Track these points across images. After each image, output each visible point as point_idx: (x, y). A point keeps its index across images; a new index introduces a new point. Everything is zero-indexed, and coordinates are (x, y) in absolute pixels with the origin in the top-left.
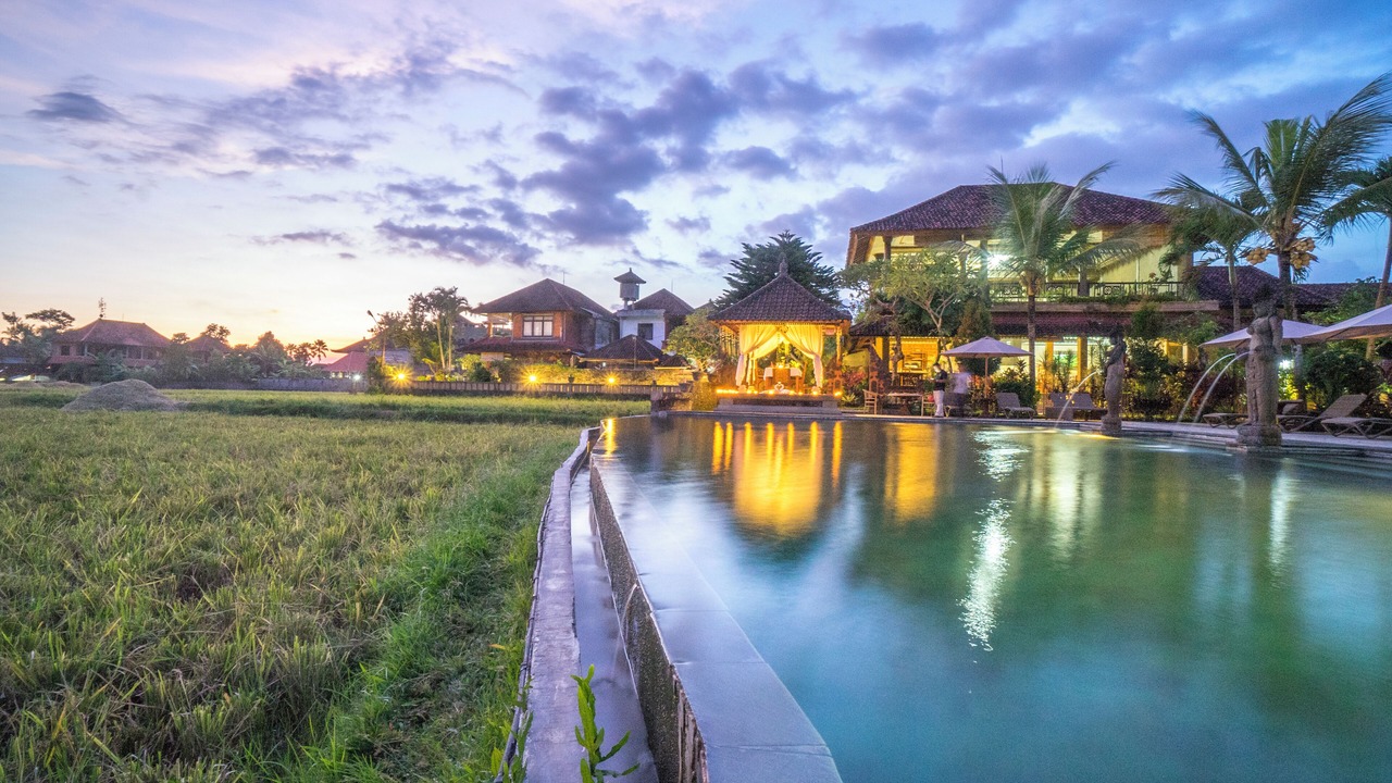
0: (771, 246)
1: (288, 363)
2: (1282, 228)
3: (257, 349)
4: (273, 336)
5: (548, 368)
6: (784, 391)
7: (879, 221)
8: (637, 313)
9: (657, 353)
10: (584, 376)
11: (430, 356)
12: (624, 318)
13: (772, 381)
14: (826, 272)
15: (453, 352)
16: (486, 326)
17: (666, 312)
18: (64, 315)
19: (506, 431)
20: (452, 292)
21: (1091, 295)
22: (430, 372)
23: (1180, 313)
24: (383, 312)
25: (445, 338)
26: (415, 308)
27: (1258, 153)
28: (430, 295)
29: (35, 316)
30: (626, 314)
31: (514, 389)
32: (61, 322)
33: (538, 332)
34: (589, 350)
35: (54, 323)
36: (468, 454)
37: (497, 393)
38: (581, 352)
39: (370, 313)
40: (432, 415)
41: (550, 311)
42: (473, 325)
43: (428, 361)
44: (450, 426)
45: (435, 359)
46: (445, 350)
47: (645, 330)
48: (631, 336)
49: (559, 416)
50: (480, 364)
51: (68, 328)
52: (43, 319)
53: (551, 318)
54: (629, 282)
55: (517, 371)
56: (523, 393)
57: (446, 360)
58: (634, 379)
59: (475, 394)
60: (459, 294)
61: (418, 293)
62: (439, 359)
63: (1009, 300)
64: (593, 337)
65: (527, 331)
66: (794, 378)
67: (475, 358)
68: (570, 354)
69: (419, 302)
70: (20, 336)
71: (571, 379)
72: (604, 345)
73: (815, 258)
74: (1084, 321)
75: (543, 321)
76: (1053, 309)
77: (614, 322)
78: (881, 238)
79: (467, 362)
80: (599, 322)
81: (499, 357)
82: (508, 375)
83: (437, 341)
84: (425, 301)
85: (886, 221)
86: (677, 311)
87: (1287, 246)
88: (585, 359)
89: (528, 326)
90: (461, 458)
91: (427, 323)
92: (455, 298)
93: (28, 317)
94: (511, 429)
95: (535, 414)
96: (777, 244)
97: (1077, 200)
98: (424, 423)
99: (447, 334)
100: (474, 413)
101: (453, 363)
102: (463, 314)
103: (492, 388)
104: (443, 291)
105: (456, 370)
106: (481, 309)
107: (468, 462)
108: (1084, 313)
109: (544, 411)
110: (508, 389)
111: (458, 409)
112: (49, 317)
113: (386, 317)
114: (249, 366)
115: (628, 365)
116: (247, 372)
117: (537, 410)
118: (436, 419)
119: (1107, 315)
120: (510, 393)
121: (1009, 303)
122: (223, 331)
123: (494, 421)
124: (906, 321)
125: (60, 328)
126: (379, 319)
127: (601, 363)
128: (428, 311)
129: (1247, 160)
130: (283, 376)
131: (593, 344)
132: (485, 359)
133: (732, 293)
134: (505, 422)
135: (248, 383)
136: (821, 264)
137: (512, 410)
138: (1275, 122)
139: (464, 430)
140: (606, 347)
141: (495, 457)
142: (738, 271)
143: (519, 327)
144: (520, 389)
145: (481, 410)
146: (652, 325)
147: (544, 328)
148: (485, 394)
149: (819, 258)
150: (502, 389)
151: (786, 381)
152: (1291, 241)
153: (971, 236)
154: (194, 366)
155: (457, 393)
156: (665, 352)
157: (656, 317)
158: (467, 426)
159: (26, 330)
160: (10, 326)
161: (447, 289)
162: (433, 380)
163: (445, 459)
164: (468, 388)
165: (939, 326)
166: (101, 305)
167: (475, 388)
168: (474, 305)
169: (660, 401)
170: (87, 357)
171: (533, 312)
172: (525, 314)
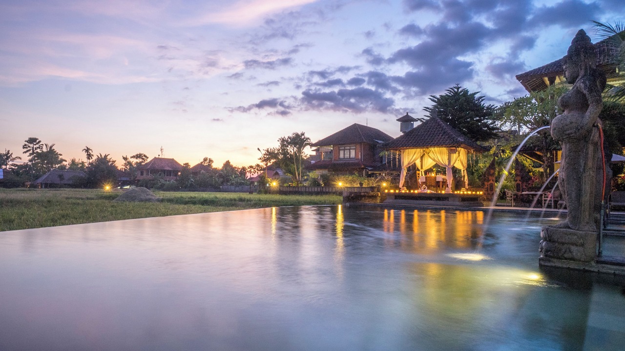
1: (235, 177)
3: (222, 170)
4: (229, 163)
10: (369, 182)
11: (291, 172)
15: (301, 170)
18: (145, 156)
20: (303, 134)
22: (290, 182)
24: (266, 149)
25: (298, 161)
26: (283, 145)
28: (290, 138)
29: (133, 157)
31: (330, 191)
32: (143, 159)
33: (347, 156)
35: (141, 160)
37: (322, 193)
38: (371, 167)
39: (259, 149)
41: (353, 143)
43: (290, 175)
45: (293, 174)
46: (297, 169)
50: (315, 176)
51: (146, 162)
52: (137, 158)
53: (354, 147)
54: (406, 121)
55: (333, 180)
56: (335, 193)
57: (298, 175)
60: (306, 135)
61: (283, 137)
62: (295, 174)
65: (341, 156)
66: (438, 182)
68: (364, 169)
69: (284, 142)
70: (128, 167)
71: (362, 184)
75: (350, 149)
81: (324, 172)
82: (328, 181)
83: (294, 164)
84: (287, 141)
85: (549, 66)
88: (372, 172)
89: (342, 153)
91: (289, 153)
92: (303, 138)
93: (131, 158)
99: (298, 159)
103: (319, 190)
104: (297, 134)
105: (305, 180)
110: (327, 190)
112: (139, 157)
113: (268, 151)
114: (217, 179)
116: (216, 182)
120: (328, 193)
122: (211, 161)
125: (143, 162)
126: (264, 152)
128: (290, 147)
130: (232, 184)
132: (317, 173)
135: (217, 189)
143: (337, 154)
144: (334, 191)
147: (351, 154)
150: (324, 190)
154: (192, 180)
155: (302, 193)
159: (130, 163)
160: (125, 162)
161: (299, 133)
162: (291, 186)
164: (307, 190)
166: (161, 150)
167: (310, 190)
170: (151, 176)
171: (344, 144)
172: (339, 146)
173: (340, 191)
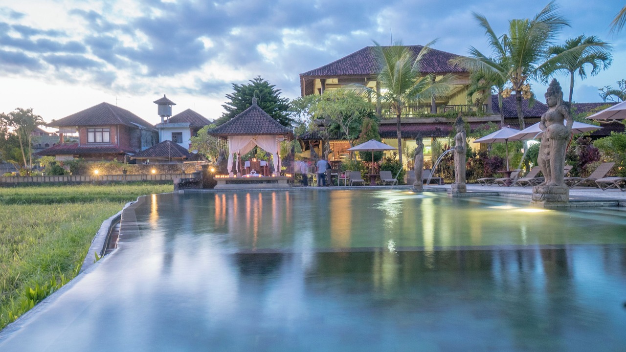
0: (250, 85)
2: (517, 78)
5: (107, 164)
6: (255, 175)
7: (318, 70)
8: (171, 125)
9: (184, 151)
10: (134, 169)
11: (14, 158)
12: (162, 129)
13: (250, 169)
14: (284, 101)
15: (33, 154)
16: (58, 134)
17: (191, 124)
19: (78, 207)
20: (29, 111)
21: (438, 112)
22: (14, 169)
23: (481, 122)
25: (26, 144)
27: (506, 37)
28: (11, 114)
30: (163, 127)
31: (83, 180)
33: (99, 139)
34: (137, 151)
36: (52, 221)
37: (70, 183)
38: (132, 152)
40: (20, 200)
41: (107, 125)
42: (48, 134)
43: (12, 161)
44: (36, 207)
45: (19, 160)
46: (26, 154)
47: (177, 136)
48: (166, 142)
49: (115, 196)
50: (55, 163)
53: (108, 130)
54: (164, 105)
55: (85, 168)
56: (90, 182)
57: (28, 161)
58: (169, 170)
59: (52, 184)
60: (35, 113)
62: (22, 160)
63: (393, 116)
64: (140, 142)
65: (91, 139)
66: (262, 167)
67: (51, 159)
68: (123, 154)
71: (125, 172)
72: (147, 148)
73: (278, 93)
74: (433, 128)
75: (102, 132)
76: (417, 121)
77: (155, 132)
78: (319, 80)
79: (44, 161)
80: (144, 132)
81: (70, 158)
82: (78, 170)
83: (19, 147)
84: (7, 117)
85: (321, 69)
86: (197, 124)
87: (519, 88)
88: (134, 158)
89: (91, 135)
90: (47, 224)
91: (10, 134)
92: (32, 115)
94: (80, 206)
95: (98, 196)
96: (253, 85)
97: (421, 60)
98: (16, 205)
99: (27, 141)
100: (54, 197)
101: (33, 162)
102: (40, 127)
103: (66, 179)
104: (22, 110)
105: (35, 167)
106: (54, 124)
107: (52, 225)
108: (434, 124)
109: (105, 194)
110: (78, 180)
111: (41, 195)
115: (165, 161)
117: (100, 193)
118: (24, 203)
119: (446, 123)
120: (79, 183)
121: (392, 118)
123: (68, 202)
124: (332, 130)
127: (146, 160)
128: (10, 125)
129: (500, 41)
131: (140, 147)
132: (59, 159)
133: (227, 115)
134: (77, 202)
136: (281, 97)
137: (81, 194)
138: (514, 20)
139: (48, 208)
140: (149, 149)
141: (71, 221)
142: (230, 101)
143: (85, 136)
144: (88, 179)
145: (58, 195)
146: (182, 133)
147: (104, 137)
148: (60, 184)
149: (279, 93)
150: (73, 179)
151: (258, 169)
152: (521, 85)
153: (370, 79)
155: (39, 184)
156: (190, 151)
157: (184, 128)
158: (50, 206)
161: (25, 109)
162: (18, 176)
163: (36, 224)
164: (47, 180)
165: (347, 133)
167: (52, 180)
168: (49, 121)
169: (179, 184)
171: (94, 126)
172: (88, 127)
173: (96, 180)
